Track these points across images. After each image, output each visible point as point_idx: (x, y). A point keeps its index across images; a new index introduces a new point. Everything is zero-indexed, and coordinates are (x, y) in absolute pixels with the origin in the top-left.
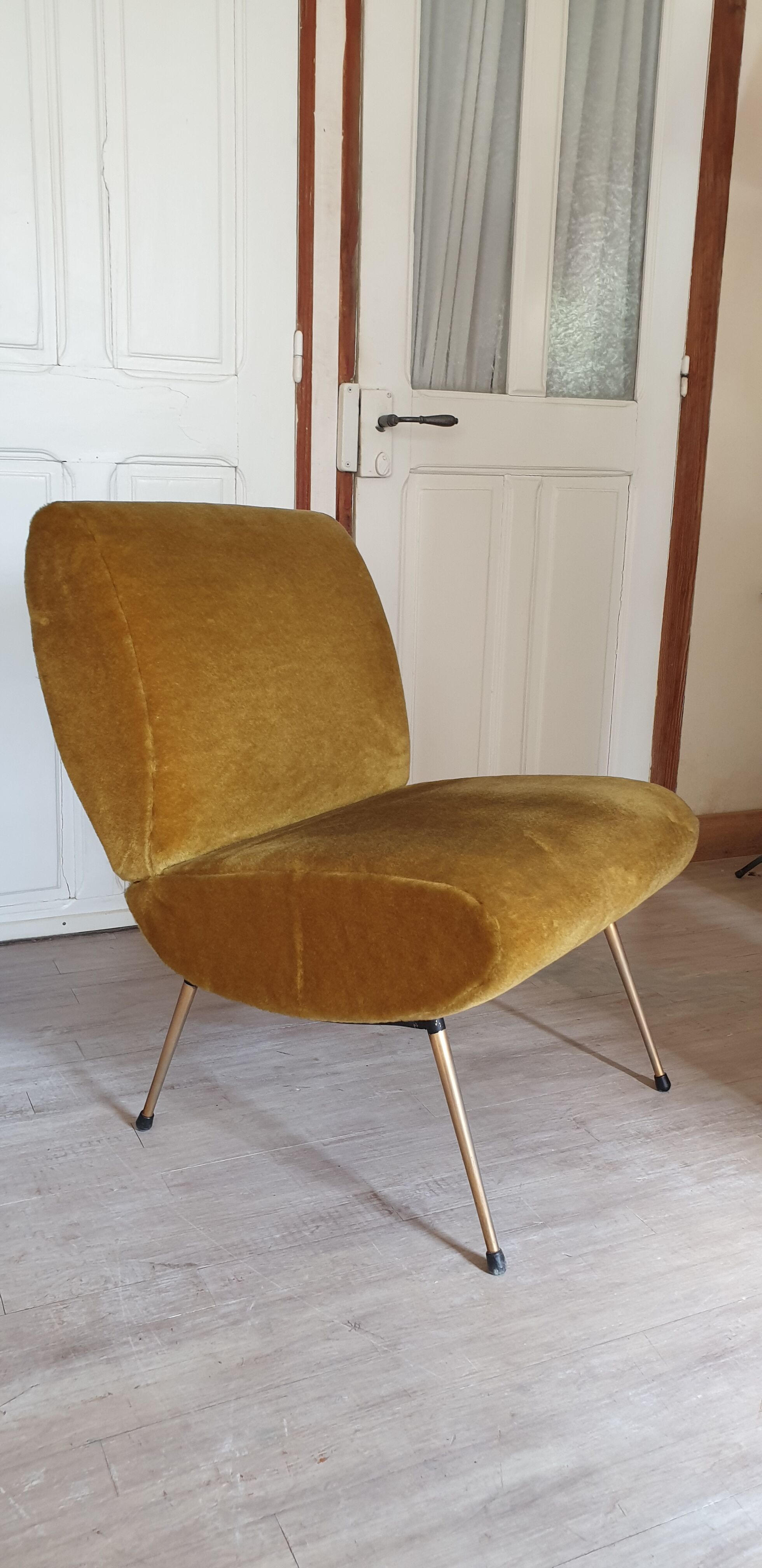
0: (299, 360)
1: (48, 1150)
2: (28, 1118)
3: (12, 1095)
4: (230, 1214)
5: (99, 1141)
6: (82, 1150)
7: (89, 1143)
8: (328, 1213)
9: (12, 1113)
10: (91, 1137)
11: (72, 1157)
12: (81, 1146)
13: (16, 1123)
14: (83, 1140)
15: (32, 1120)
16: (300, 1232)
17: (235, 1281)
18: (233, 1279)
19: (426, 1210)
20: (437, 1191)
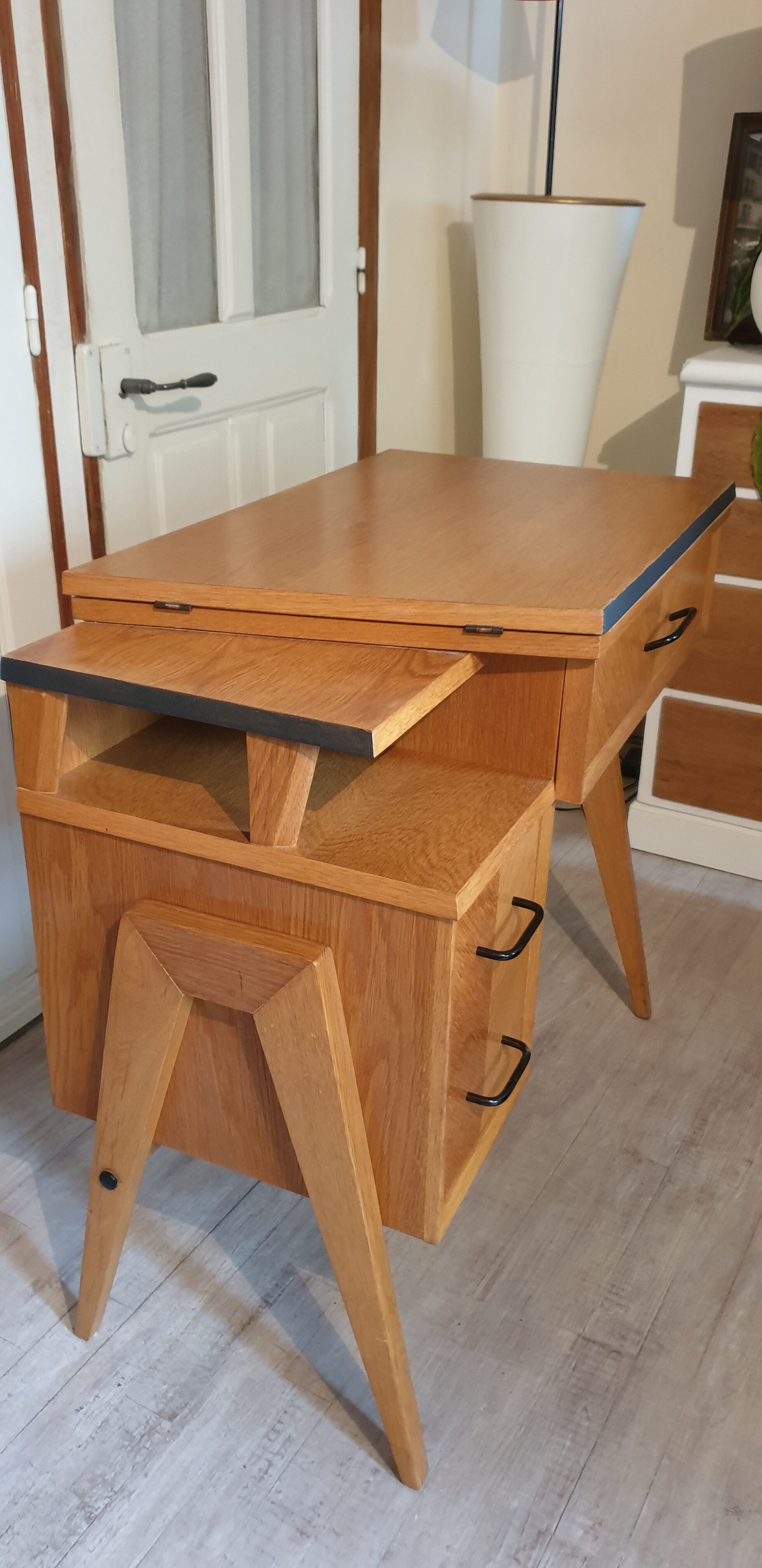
1: (245, 1467)
2: (173, 1434)
3: (117, 1410)
4: (502, 1443)
5: (280, 1422)
6: (277, 1446)
7: (273, 1429)
8: (575, 1386)
9: (146, 1437)
10: (265, 1421)
11: (279, 1462)
12: (270, 1440)
13: (168, 1450)
14: (263, 1430)
15: (179, 1434)
16: (579, 1425)
17: (597, 1526)
18: (594, 1525)
19: (639, 1332)
20: (624, 1303)
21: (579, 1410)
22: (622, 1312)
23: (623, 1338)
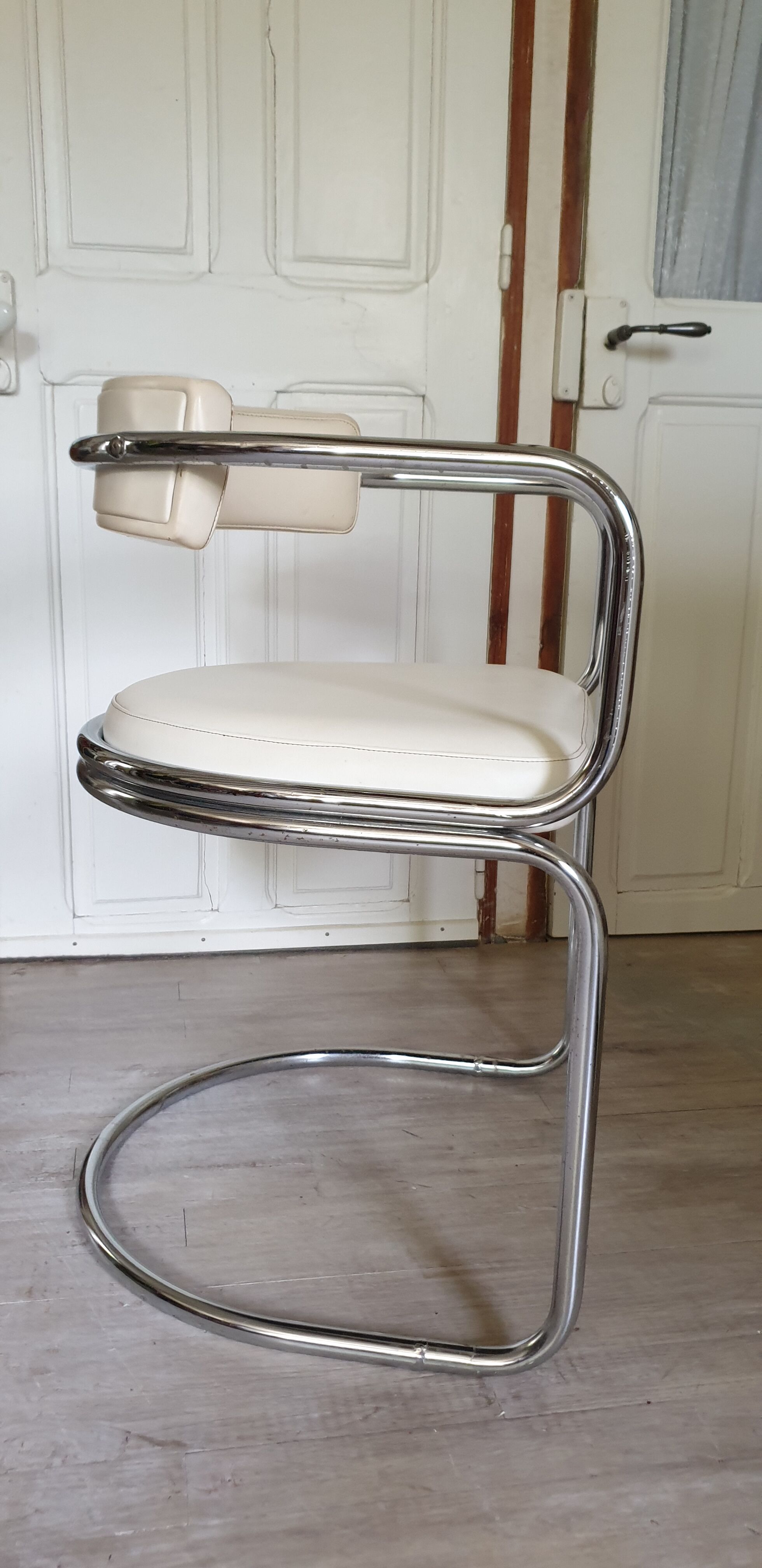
0: (507, 262)
14: (116, 1224)
16: (349, 1414)
17: (230, 1484)
18: (229, 1481)
19: (544, 1406)
20: (568, 1376)
21: (369, 1406)
22: (553, 1380)
23: (517, 1397)
